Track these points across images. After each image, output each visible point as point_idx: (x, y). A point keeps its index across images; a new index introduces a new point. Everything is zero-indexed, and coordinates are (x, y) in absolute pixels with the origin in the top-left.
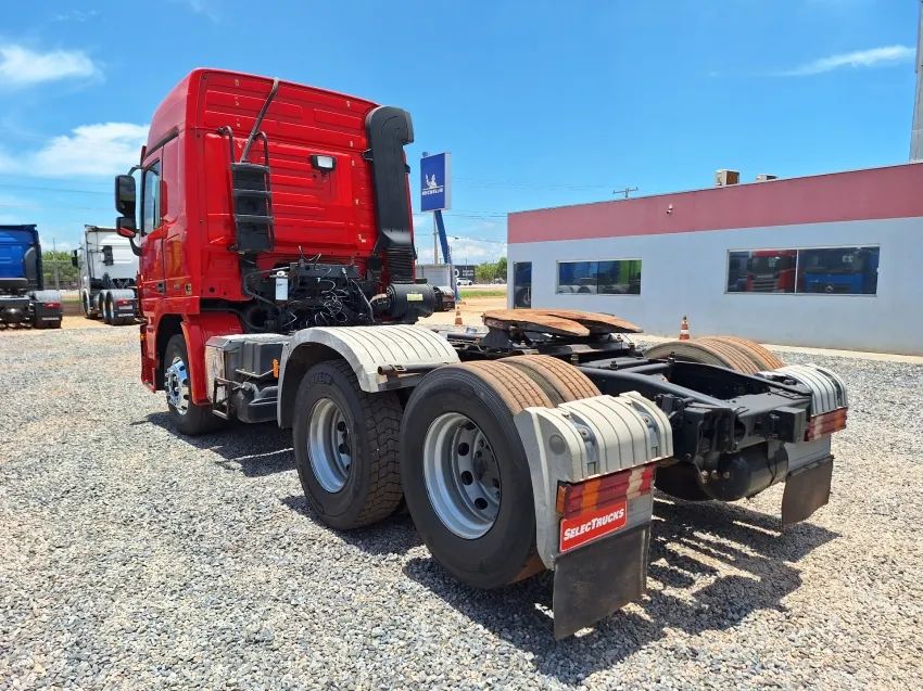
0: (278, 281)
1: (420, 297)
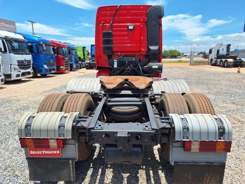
0: (115, 62)
1: (157, 67)
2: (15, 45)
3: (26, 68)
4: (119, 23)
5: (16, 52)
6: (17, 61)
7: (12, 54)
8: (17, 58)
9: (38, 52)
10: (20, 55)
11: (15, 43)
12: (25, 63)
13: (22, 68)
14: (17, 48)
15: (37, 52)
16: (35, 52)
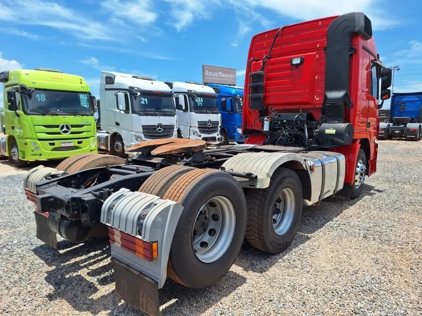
0: (265, 122)
1: (333, 132)
2: (199, 101)
3: (210, 131)
4: (279, 57)
5: (198, 111)
6: (198, 122)
7: (193, 113)
8: (198, 118)
9: (232, 110)
10: (203, 115)
11: (199, 99)
12: (209, 125)
13: (204, 131)
14: (200, 104)
15: (230, 110)
16: (228, 110)
